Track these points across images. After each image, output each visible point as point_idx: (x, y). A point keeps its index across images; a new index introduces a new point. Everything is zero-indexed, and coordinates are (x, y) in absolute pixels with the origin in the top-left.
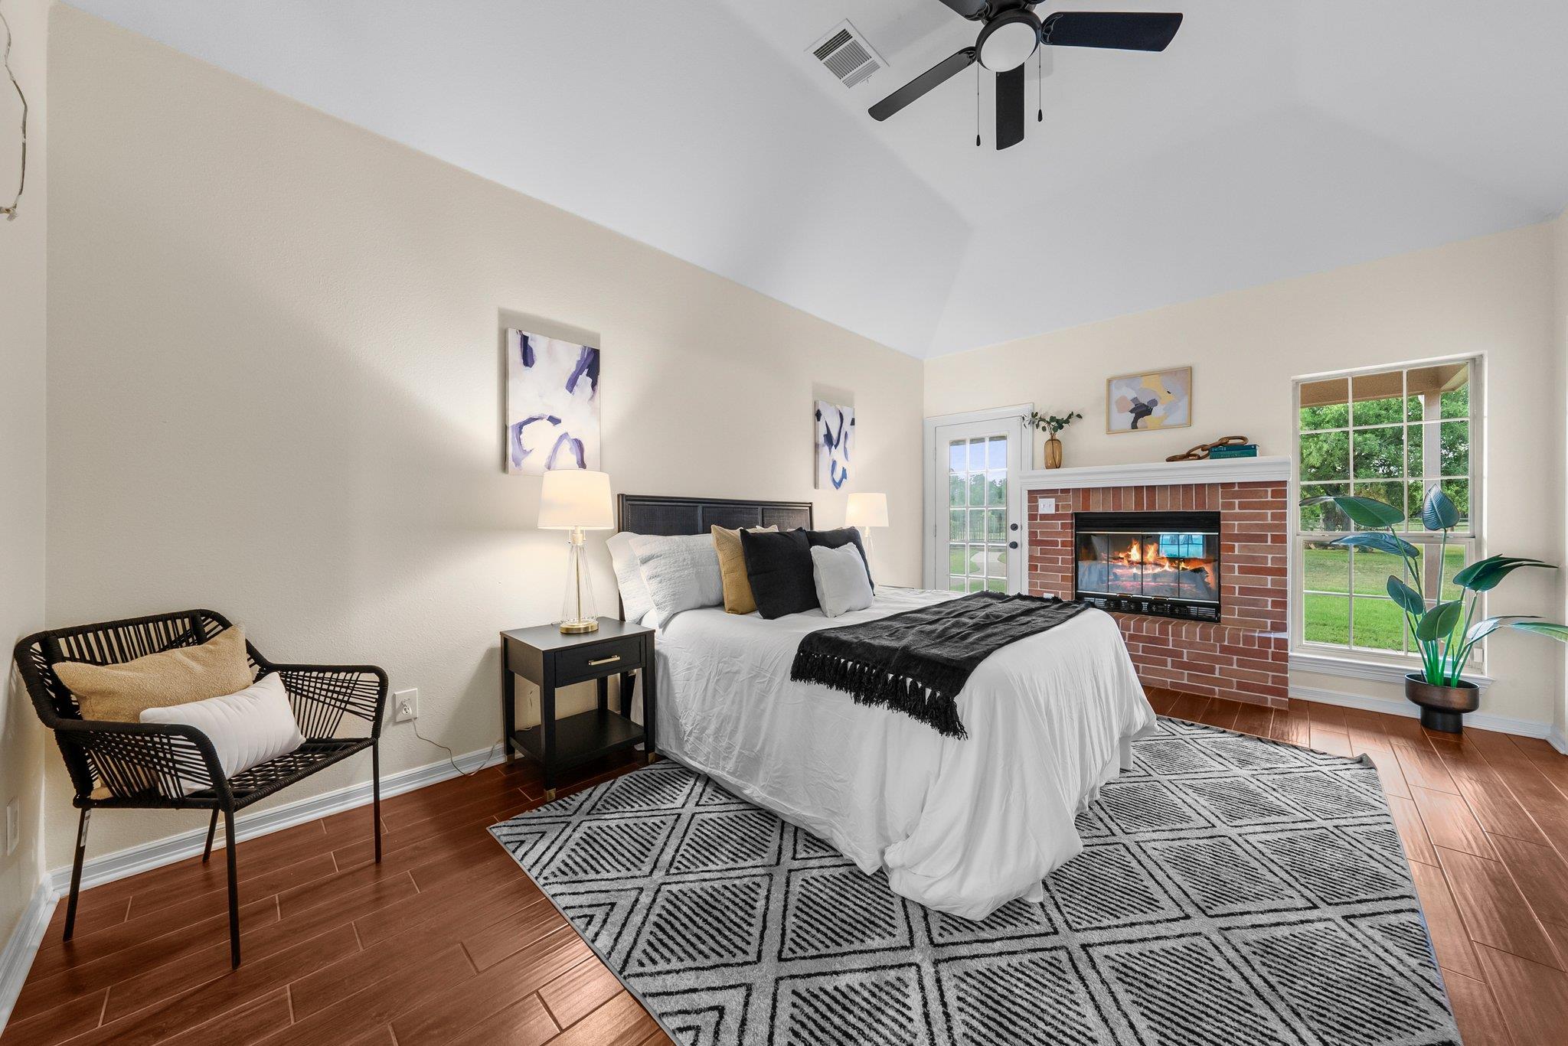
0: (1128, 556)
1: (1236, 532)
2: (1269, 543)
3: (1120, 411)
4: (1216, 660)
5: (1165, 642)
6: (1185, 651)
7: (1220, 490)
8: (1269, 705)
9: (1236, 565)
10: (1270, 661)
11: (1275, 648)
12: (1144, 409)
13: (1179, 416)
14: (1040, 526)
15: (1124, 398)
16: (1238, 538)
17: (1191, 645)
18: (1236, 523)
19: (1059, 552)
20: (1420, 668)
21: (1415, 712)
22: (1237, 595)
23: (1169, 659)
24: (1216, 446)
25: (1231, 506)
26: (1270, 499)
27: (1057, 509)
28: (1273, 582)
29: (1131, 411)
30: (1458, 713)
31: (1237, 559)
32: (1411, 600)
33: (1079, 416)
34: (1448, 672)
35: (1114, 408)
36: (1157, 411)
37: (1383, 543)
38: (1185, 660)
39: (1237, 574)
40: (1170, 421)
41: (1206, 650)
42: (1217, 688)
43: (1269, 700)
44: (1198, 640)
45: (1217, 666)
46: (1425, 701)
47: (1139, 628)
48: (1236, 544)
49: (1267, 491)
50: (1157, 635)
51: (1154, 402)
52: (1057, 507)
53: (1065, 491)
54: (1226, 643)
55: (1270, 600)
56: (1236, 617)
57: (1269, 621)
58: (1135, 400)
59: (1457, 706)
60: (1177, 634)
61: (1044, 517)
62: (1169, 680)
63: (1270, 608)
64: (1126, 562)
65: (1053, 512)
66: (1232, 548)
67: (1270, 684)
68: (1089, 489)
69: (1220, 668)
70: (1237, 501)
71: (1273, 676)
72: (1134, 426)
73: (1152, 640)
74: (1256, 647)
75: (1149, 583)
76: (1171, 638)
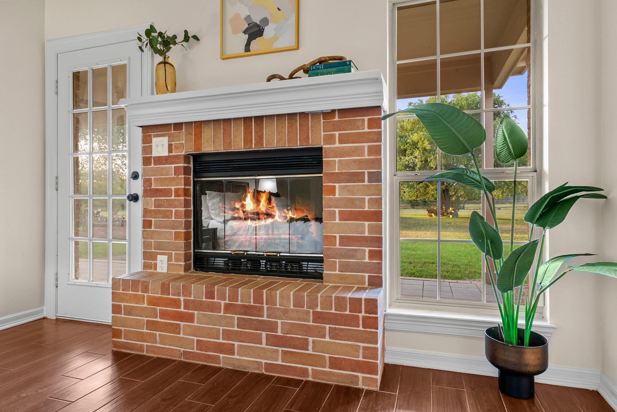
0: (243, 206)
1: (337, 171)
2: (366, 183)
3: (235, 32)
4: (308, 331)
5: (259, 311)
6: (279, 321)
7: (322, 121)
8: (360, 386)
9: (337, 210)
10: (361, 328)
11: (366, 312)
12: (257, 29)
13: (288, 40)
14: (155, 172)
15: (237, 16)
16: (338, 177)
17: (285, 313)
18: (337, 159)
19: (171, 204)
20: (497, 320)
21: (493, 372)
22: (338, 246)
23: (264, 334)
24: (313, 64)
25: (330, 139)
26: (366, 130)
27: (170, 151)
28: (371, 228)
29: (245, 32)
30: (530, 376)
31: (337, 203)
32: (491, 242)
33: (195, 38)
34: (521, 322)
35: (229, 29)
36: (268, 31)
37: (465, 177)
38: (279, 333)
39: (337, 221)
40: (277, 45)
41: (299, 319)
42: (310, 368)
43: (361, 379)
44: (292, 307)
45: (311, 339)
46: (502, 364)
47: (233, 297)
48: (337, 185)
49: (364, 120)
50: (252, 304)
51: (265, 21)
52: (170, 146)
53: (178, 126)
54: (319, 309)
55: (367, 249)
56: (337, 272)
57: (367, 275)
58: (248, 18)
59: (531, 369)
60: (271, 301)
61: (159, 160)
62: (264, 361)
63: (367, 260)
64: (242, 215)
65: (166, 154)
66: (332, 190)
67: (361, 359)
68: (201, 122)
69: (314, 342)
70: (337, 133)
71: (365, 348)
72: (247, 48)
73: (247, 310)
74: (348, 312)
75: (262, 235)
76: (265, 306)
